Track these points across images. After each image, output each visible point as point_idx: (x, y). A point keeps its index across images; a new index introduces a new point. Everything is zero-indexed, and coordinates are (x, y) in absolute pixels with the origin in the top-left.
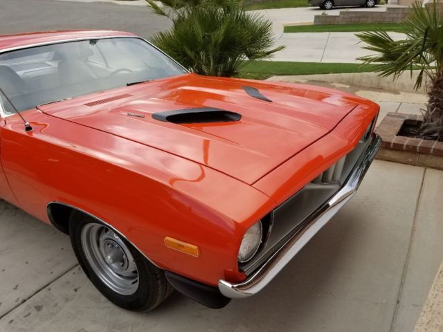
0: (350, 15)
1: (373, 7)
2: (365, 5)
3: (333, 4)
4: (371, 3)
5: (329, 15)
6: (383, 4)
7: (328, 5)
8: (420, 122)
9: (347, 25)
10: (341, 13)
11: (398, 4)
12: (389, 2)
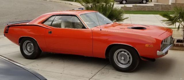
0: (138, 7)
1: (146, 3)
2: (142, 3)
3: (126, 2)
4: (144, 2)
5: (127, 6)
6: (150, 2)
7: (124, 2)
8: (182, 40)
9: (136, 11)
10: (133, 6)
11: (157, 2)
12: (153, 1)
